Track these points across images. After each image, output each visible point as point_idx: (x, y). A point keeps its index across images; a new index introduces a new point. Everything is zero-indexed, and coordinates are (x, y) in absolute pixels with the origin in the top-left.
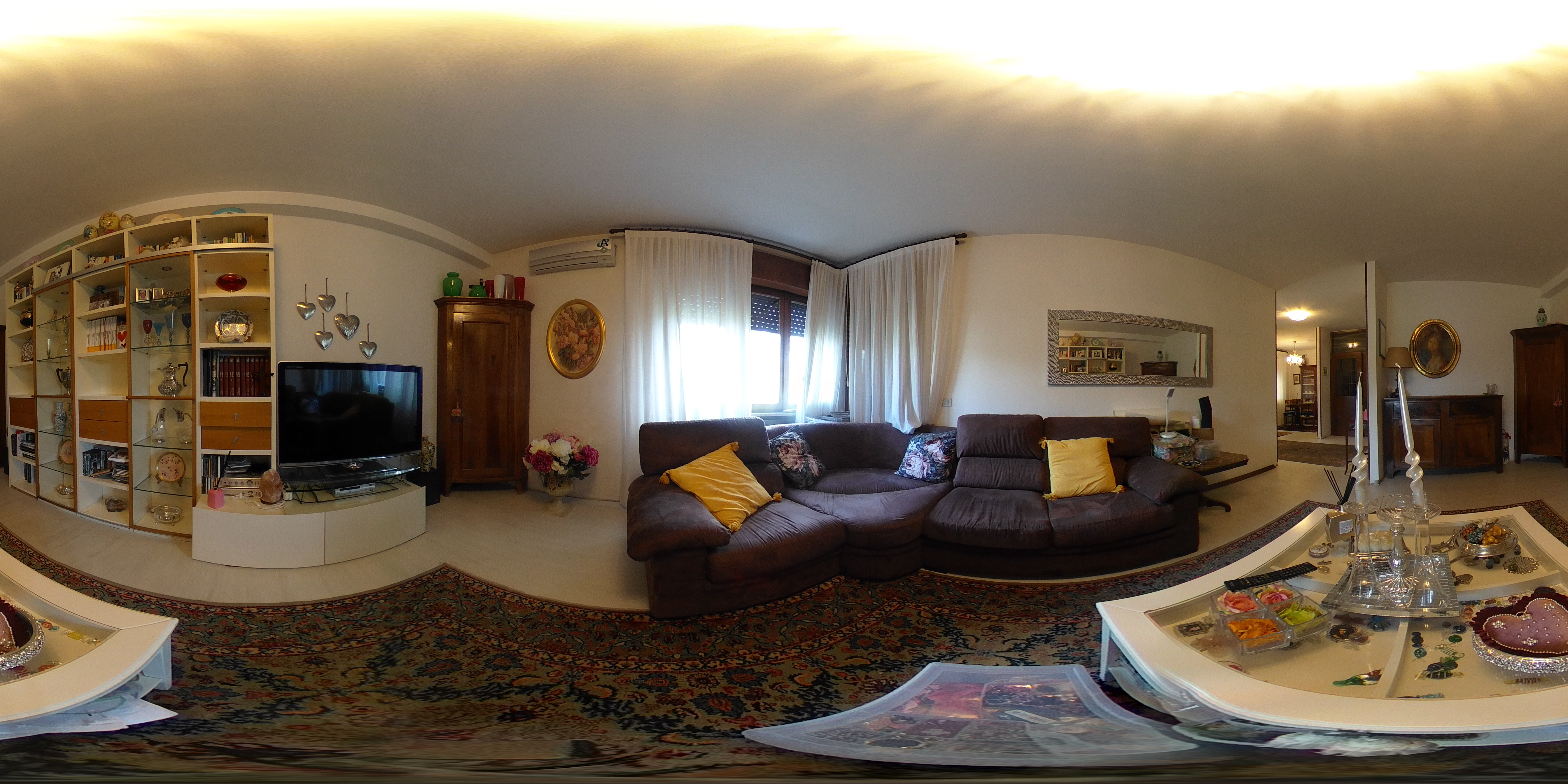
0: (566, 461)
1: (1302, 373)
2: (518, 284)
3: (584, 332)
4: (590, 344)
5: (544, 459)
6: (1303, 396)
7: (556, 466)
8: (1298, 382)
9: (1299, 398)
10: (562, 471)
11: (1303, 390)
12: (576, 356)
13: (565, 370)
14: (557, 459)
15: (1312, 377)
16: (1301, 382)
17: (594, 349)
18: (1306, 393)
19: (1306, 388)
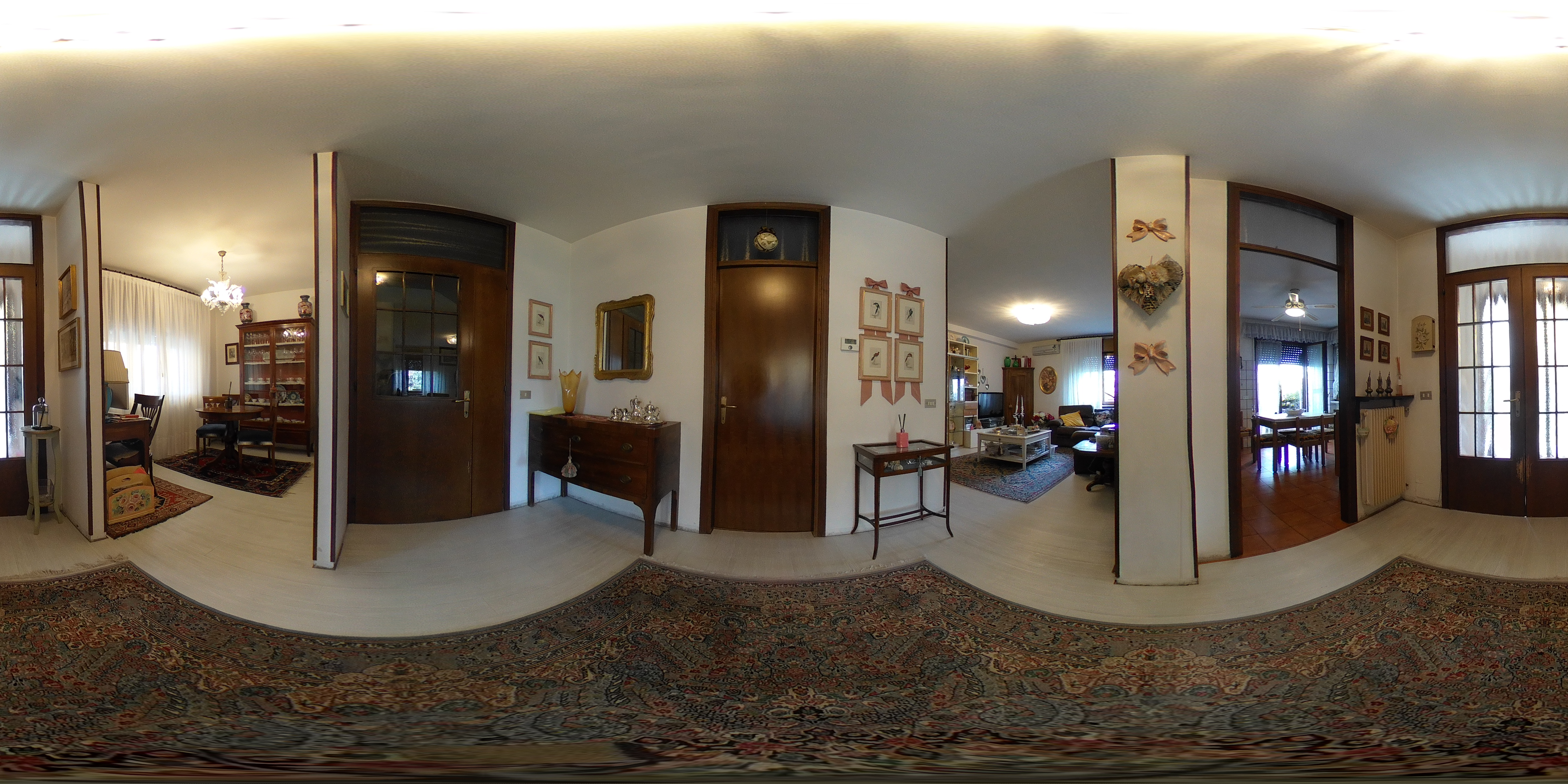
0: (1043, 418)
1: (243, 340)
2: (1029, 361)
3: (1051, 378)
4: (1053, 382)
5: (1037, 418)
6: (244, 389)
7: (1041, 420)
8: (235, 360)
9: (236, 390)
10: (1042, 422)
11: (244, 377)
12: (1048, 387)
13: (1045, 391)
14: (1041, 418)
15: (265, 348)
16: (241, 359)
17: (1054, 384)
18: (251, 382)
19: (250, 371)
